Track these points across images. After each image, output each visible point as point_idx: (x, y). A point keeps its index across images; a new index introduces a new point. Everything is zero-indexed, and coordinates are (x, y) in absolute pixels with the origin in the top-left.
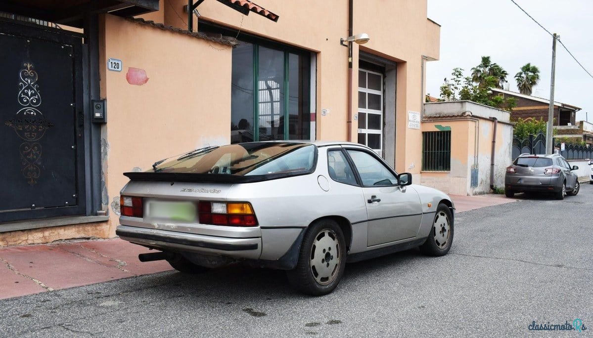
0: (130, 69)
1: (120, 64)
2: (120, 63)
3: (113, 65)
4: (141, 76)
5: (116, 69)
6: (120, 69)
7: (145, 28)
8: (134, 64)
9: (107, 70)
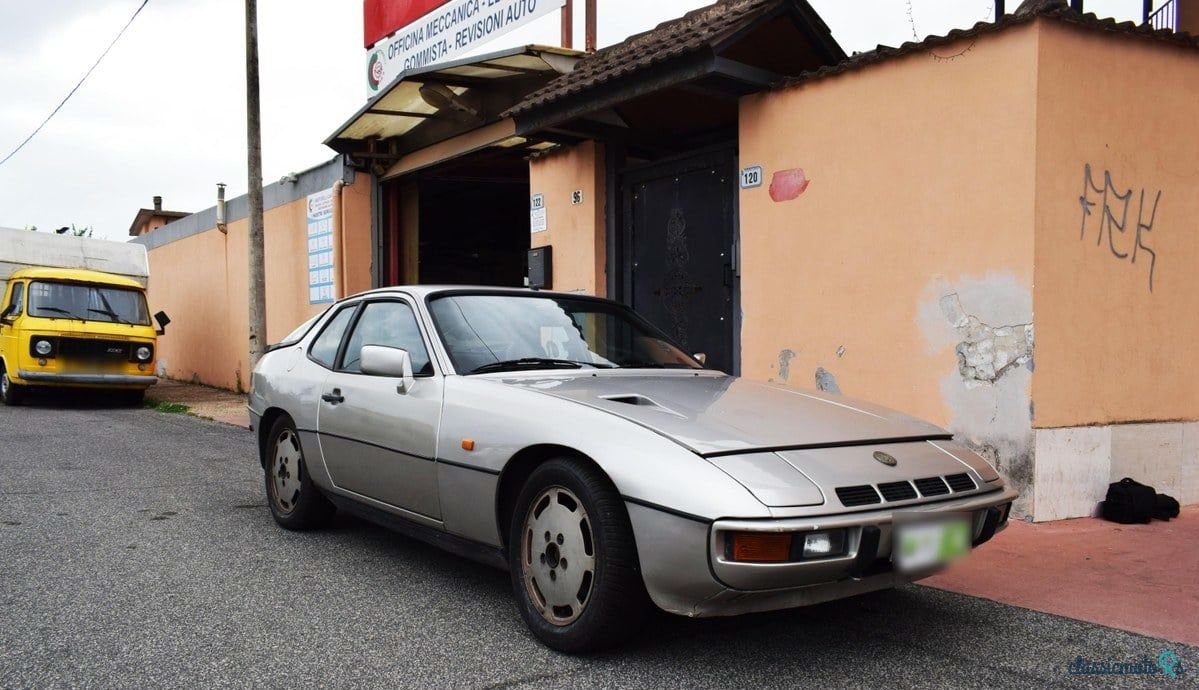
0: (776, 176)
1: (759, 175)
2: (758, 171)
3: (749, 178)
4: (796, 181)
5: (754, 183)
6: (758, 183)
7: (802, 89)
8: (782, 165)
9: (740, 189)
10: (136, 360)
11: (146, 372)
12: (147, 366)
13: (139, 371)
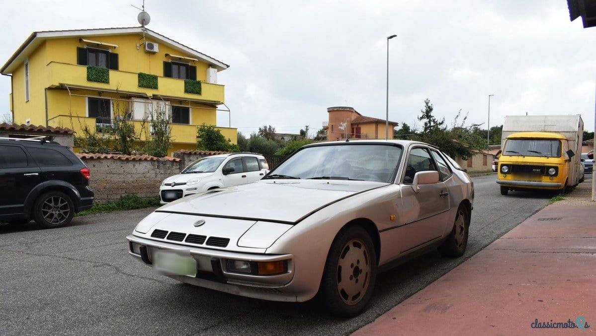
10: (548, 175)
11: (554, 181)
12: (554, 178)
13: (549, 180)
